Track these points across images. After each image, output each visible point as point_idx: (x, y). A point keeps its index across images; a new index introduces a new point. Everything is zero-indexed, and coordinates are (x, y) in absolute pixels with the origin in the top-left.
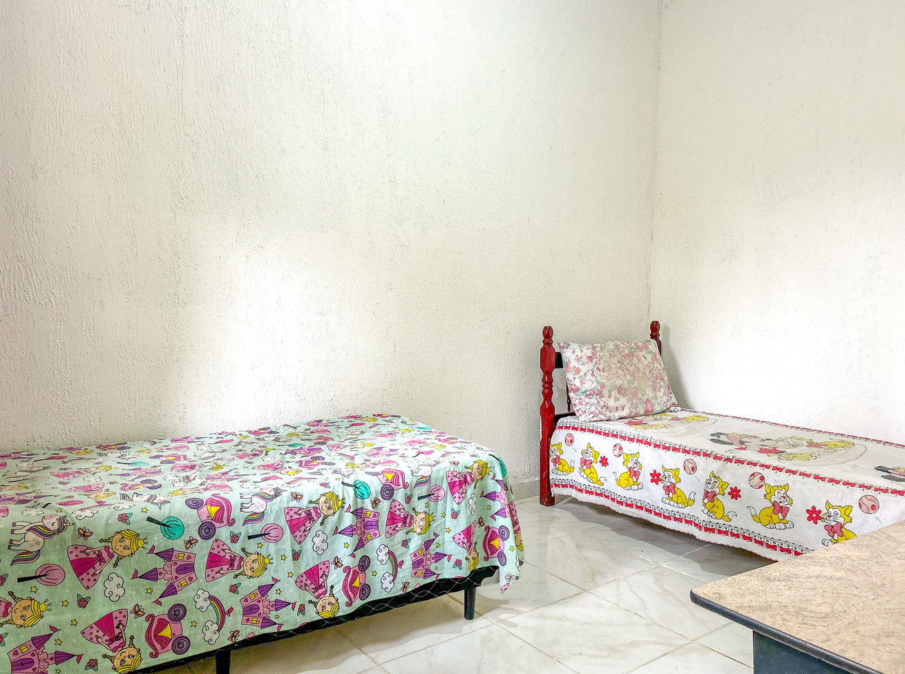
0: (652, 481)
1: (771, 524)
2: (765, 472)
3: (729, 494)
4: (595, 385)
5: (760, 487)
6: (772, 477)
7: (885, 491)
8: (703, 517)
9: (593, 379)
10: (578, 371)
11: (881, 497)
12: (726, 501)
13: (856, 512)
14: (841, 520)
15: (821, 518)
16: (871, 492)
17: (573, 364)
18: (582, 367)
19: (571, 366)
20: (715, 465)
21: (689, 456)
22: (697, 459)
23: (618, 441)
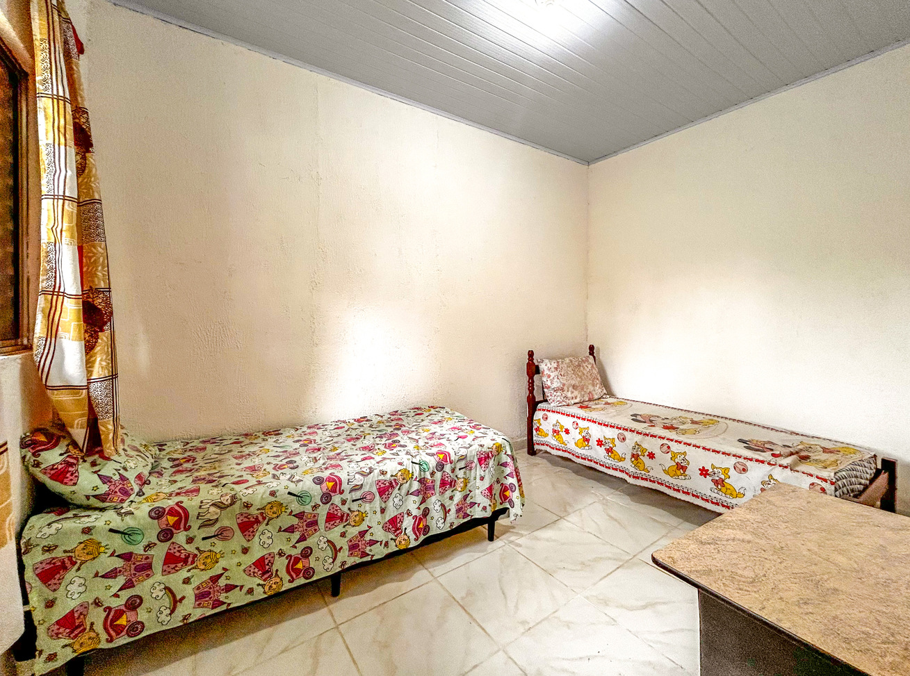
0: (598, 445)
1: (675, 476)
2: (670, 444)
3: (648, 455)
4: (559, 384)
5: (668, 452)
6: (675, 447)
7: (751, 460)
8: (632, 470)
9: (558, 381)
10: (549, 376)
11: (749, 463)
12: (646, 460)
14: (723, 477)
15: (708, 475)
16: (741, 460)
17: (546, 372)
18: (551, 374)
19: (545, 373)
20: (638, 438)
21: (621, 431)
22: (626, 433)
23: (575, 419)
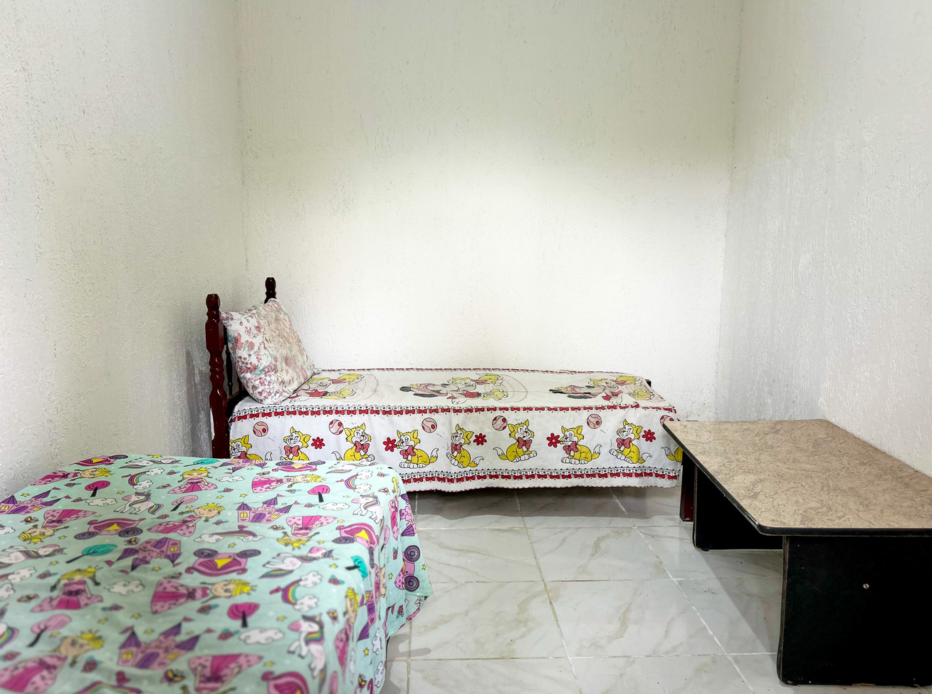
0: (386, 449)
1: (517, 458)
4: (270, 359)
7: (603, 408)
9: (266, 352)
11: (602, 413)
12: (473, 450)
13: (586, 429)
14: (575, 439)
15: (559, 442)
16: (594, 411)
19: (243, 340)
21: (427, 415)
23: (334, 417)
